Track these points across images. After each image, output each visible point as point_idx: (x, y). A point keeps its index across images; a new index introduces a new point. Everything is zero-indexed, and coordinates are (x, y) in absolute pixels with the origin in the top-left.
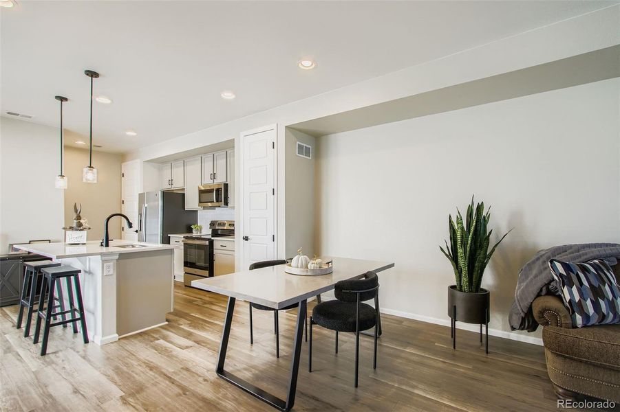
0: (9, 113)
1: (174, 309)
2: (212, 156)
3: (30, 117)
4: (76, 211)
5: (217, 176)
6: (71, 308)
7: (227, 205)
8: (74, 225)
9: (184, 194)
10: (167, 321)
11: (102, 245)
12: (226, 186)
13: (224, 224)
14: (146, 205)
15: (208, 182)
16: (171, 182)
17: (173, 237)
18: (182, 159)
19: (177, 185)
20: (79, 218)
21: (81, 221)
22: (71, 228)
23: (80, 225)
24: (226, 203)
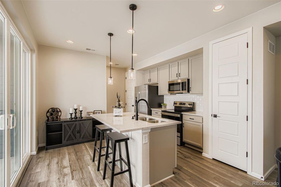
0: (87, 49)
1: (177, 165)
2: (177, 63)
3: (94, 50)
4: (118, 97)
5: (181, 75)
6: (120, 158)
7: (189, 92)
8: (117, 105)
9: (158, 86)
10: (174, 173)
11: (133, 119)
12: (188, 80)
13: (184, 104)
14: (139, 93)
15: (174, 78)
16: (150, 80)
17: (154, 110)
18: (157, 67)
19: (154, 81)
20: (119, 101)
21: (120, 103)
22: (116, 107)
23: (119, 105)
24: (188, 92)
